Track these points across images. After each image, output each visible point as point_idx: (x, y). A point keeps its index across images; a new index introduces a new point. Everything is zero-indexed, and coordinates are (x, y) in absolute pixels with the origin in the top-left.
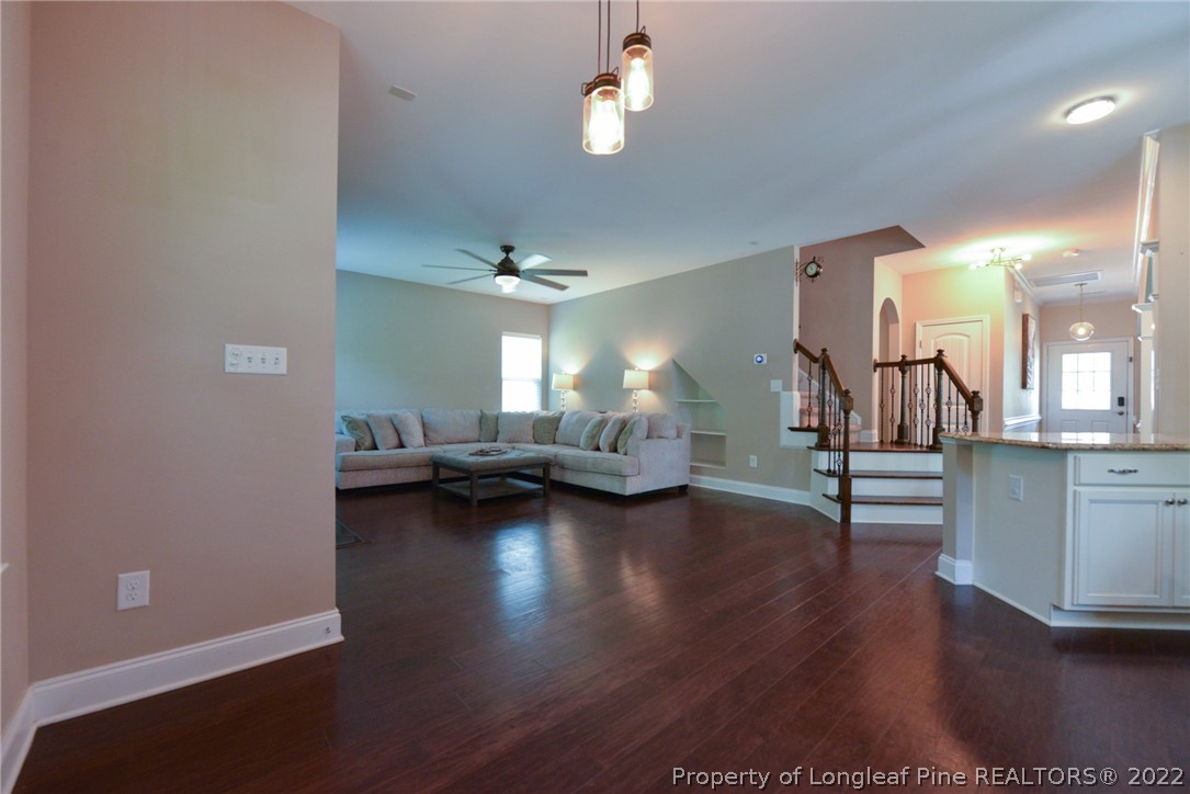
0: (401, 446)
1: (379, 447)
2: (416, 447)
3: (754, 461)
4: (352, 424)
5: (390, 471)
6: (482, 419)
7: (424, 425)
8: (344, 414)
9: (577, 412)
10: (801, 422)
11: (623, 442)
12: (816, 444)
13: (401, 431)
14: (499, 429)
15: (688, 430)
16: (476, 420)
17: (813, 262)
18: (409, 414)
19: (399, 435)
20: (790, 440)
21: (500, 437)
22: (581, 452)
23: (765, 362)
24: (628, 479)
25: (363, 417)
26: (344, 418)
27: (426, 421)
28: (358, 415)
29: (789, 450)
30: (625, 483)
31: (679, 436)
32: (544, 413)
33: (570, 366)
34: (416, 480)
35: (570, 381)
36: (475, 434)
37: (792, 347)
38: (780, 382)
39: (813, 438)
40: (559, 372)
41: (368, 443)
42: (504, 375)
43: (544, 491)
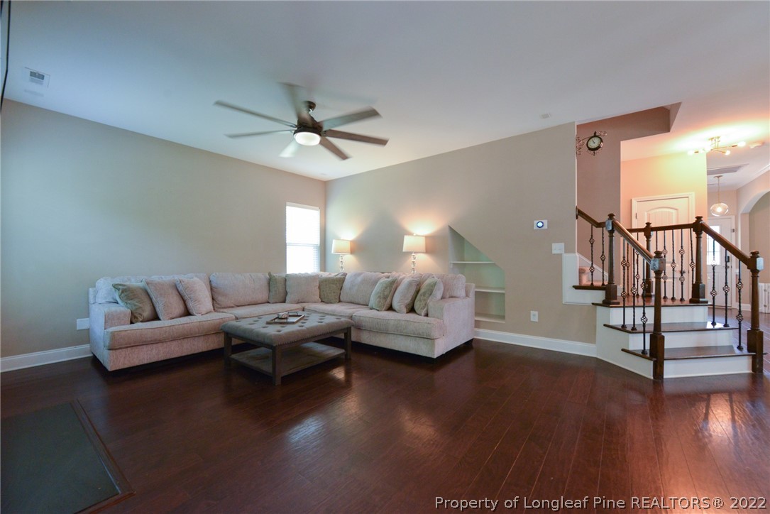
0: (187, 313)
1: (161, 317)
2: (205, 315)
3: (534, 316)
4: (126, 293)
5: (174, 343)
6: (271, 281)
7: (212, 289)
8: (117, 281)
9: (360, 274)
10: (580, 280)
11: (423, 303)
12: (604, 301)
13: (186, 297)
14: (288, 291)
15: (473, 289)
16: (265, 283)
17: (595, 136)
18: (195, 278)
19: (184, 302)
20: (572, 297)
21: (288, 298)
22: (374, 312)
23: (546, 227)
24: (437, 341)
25: (141, 285)
26: (115, 286)
27: (214, 285)
28: (135, 282)
29: (572, 307)
30: (433, 345)
31: (467, 295)
32: (325, 275)
33: (346, 233)
34: (205, 350)
35: (347, 246)
36: (263, 295)
37: (574, 213)
38: (562, 245)
39: (600, 296)
40: (338, 239)
41: (147, 312)
42: (288, 241)
43: (346, 355)
